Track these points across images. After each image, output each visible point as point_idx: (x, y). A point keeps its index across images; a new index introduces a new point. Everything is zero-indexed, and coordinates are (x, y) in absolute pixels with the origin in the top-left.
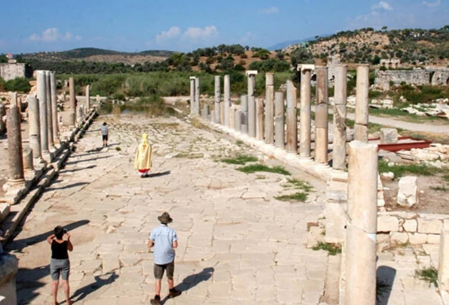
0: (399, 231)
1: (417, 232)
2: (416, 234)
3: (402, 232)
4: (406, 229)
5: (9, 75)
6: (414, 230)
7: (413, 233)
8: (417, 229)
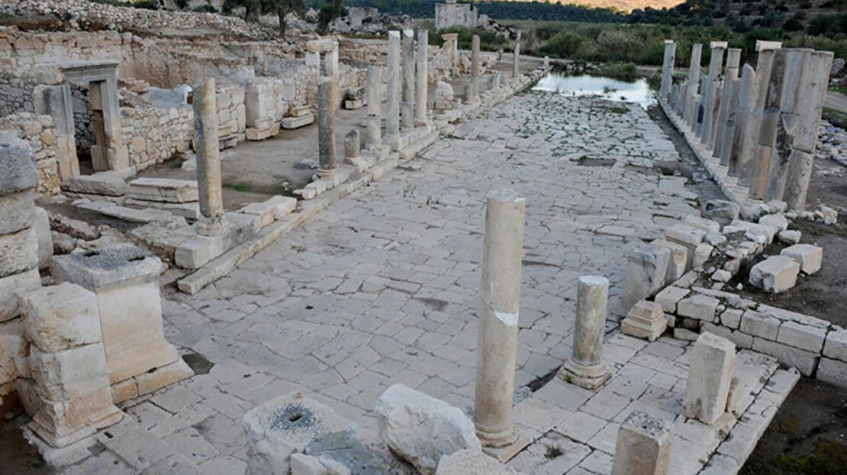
0: (713, 323)
1: (738, 329)
2: (736, 332)
3: (717, 324)
4: (723, 322)
5: (446, 20)
6: (735, 326)
7: (733, 330)
8: (739, 326)
